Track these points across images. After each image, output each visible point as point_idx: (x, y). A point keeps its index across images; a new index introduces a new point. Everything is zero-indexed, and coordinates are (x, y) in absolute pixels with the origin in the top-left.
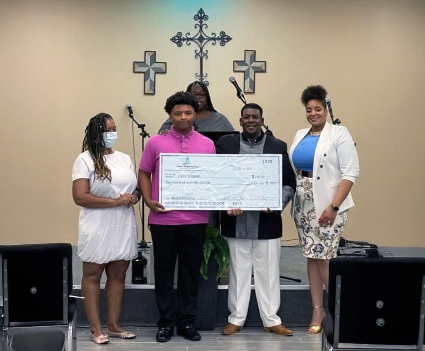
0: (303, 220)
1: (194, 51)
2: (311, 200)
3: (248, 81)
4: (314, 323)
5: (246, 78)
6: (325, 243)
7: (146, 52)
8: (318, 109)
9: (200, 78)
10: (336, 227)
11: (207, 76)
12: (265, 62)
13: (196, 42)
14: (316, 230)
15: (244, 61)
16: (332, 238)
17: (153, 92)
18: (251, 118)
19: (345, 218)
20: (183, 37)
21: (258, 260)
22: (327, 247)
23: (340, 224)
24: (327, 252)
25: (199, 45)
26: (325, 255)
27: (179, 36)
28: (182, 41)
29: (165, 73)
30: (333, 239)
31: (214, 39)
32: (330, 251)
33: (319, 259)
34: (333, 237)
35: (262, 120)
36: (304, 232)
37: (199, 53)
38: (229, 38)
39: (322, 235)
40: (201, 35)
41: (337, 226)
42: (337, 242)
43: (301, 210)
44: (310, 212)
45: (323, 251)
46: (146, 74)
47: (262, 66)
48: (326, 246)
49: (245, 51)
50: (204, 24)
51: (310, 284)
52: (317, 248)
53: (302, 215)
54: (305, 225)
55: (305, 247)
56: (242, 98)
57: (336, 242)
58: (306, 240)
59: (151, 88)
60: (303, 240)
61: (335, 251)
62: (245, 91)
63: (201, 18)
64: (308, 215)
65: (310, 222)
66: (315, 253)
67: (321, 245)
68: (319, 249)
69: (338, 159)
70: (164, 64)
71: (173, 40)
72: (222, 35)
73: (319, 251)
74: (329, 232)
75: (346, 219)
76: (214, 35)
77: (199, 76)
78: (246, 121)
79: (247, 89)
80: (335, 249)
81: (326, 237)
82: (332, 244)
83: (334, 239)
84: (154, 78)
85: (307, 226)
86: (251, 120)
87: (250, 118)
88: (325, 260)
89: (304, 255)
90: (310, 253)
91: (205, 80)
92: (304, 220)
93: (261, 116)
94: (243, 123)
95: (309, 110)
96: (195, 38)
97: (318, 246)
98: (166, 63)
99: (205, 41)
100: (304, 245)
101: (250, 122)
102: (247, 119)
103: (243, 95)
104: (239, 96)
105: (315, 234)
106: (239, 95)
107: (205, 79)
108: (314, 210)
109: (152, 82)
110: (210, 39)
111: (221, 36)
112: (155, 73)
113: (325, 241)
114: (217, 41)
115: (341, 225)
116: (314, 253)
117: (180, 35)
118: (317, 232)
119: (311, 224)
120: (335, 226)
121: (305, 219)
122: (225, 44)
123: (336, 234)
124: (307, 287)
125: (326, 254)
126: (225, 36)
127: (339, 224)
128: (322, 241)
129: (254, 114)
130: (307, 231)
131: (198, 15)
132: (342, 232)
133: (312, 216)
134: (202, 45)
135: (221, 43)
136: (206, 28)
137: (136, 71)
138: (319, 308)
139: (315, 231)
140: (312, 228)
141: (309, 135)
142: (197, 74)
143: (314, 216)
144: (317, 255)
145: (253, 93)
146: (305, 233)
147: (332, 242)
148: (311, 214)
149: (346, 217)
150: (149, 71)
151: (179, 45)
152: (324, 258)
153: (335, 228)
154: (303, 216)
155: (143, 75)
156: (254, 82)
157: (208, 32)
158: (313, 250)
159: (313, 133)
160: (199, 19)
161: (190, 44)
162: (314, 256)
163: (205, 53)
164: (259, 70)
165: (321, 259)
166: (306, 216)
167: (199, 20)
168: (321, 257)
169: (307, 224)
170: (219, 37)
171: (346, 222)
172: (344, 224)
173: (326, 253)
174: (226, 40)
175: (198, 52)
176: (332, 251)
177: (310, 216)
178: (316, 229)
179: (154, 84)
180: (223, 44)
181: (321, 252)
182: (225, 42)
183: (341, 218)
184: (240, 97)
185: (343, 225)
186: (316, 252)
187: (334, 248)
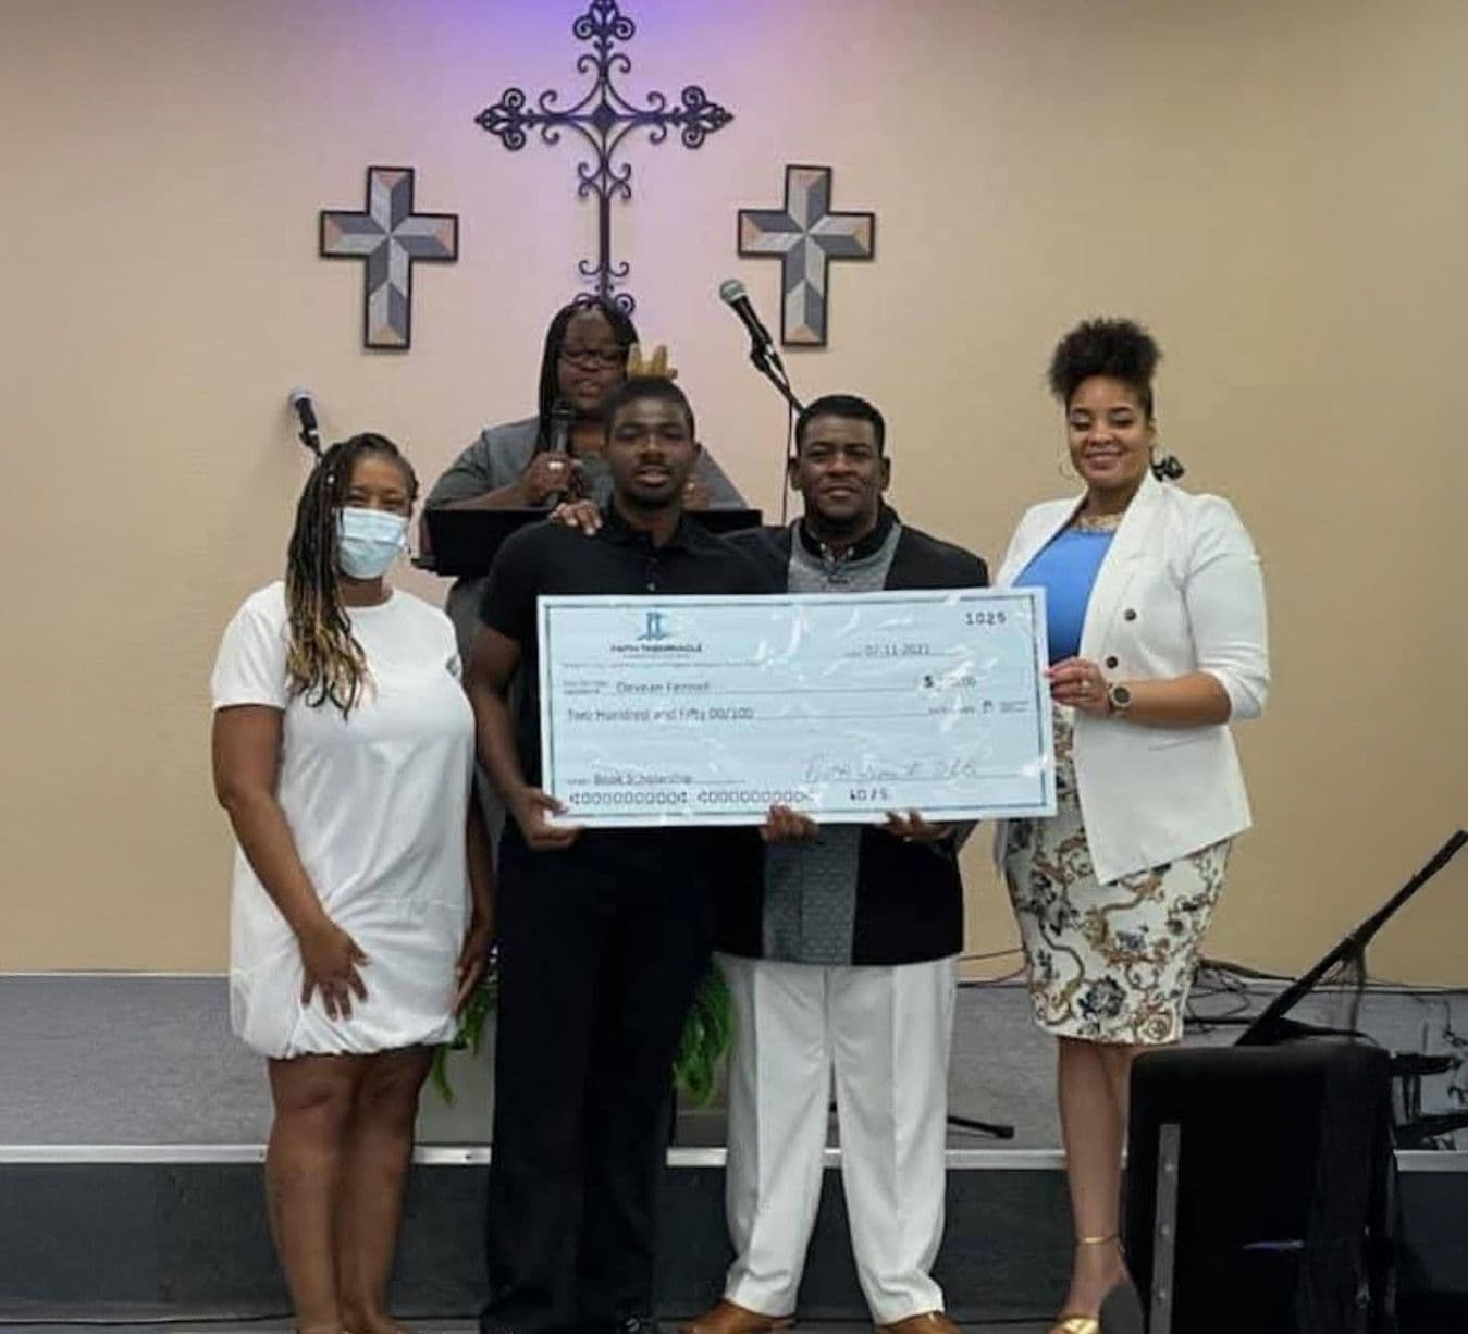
0: (1038, 881)
1: (576, 165)
2: (1070, 797)
3: (797, 294)
4: (1076, 1306)
5: (789, 281)
6: (1131, 975)
7: (371, 170)
8: (1123, 416)
9: (598, 283)
10: (1177, 911)
11: (625, 273)
12: (872, 216)
13: (582, 130)
14: (1092, 923)
15: (785, 212)
16: (1157, 953)
17: (401, 341)
18: (841, 456)
19: (1216, 872)
20: (530, 111)
21: (852, 1045)
22: (1136, 992)
23: (1194, 899)
24: (1136, 1012)
25: (595, 144)
26: (1128, 1025)
27: (511, 106)
28: (524, 127)
29: (452, 259)
30: (1161, 960)
31: (657, 118)
32: (1153, 1009)
33: (1105, 1041)
34: (1164, 951)
35: (884, 466)
36: (1042, 927)
37: (595, 177)
38: (719, 113)
39: (1118, 944)
40: (604, 101)
41: (1180, 906)
42: (1181, 972)
43: (1032, 840)
44: (1067, 846)
45: (1122, 1009)
46: (373, 261)
47: (859, 231)
48: (1135, 987)
49: (789, 168)
50: (616, 56)
51: (1067, 1147)
52: (1096, 998)
53: (1034, 859)
54: (1049, 902)
55: (1047, 991)
56: (773, 367)
57: (1177, 969)
58: (1054, 961)
59: (392, 322)
60: (1037, 961)
61: (1174, 1011)
62: (788, 337)
63: (603, 31)
64: (1060, 859)
65: (1069, 888)
66: (1090, 1015)
67: (1114, 984)
68: (1107, 997)
69: (1190, 630)
70: (449, 222)
71: (487, 120)
72: (692, 102)
73: (1106, 1008)
74: (1146, 929)
75: (1220, 875)
76: (658, 103)
77: (594, 273)
78: (819, 468)
79: (797, 326)
80: (1174, 1001)
81: (1135, 954)
82: (1161, 980)
83: (1169, 958)
84: (405, 282)
85: (1056, 906)
86: (840, 464)
87: (836, 460)
88: (1130, 1045)
89: (1041, 1023)
90: (1070, 1014)
91: (617, 291)
92: (1044, 878)
93: (881, 450)
94: (803, 477)
95: (1083, 419)
96: (579, 113)
97: (1100, 986)
98: (455, 218)
99: (621, 126)
100: (1044, 981)
101: (834, 475)
102: (819, 461)
103: (775, 358)
104: (760, 361)
105: (1089, 937)
106: (759, 355)
107: (619, 284)
108: (1084, 840)
109: (400, 295)
110: (641, 118)
111: (688, 105)
112: (412, 260)
113: (1129, 967)
114: (670, 126)
115: (1195, 903)
116: (1085, 1016)
117: (514, 98)
118: (1095, 930)
119: (1070, 898)
120: (1172, 907)
121: (1049, 877)
122: (703, 140)
123: (1174, 941)
124: (1055, 1158)
125: (1132, 1022)
126: (706, 104)
127: (1189, 899)
128: (1119, 969)
129: (852, 440)
130: (1056, 924)
131: (590, 16)
132: (1204, 928)
133: (1077, 863)
134: (609, 142)
135: (687, 135)
136: (625, 70)
137: (328, 249)
138: (1100, 1243)
139: (1088, 924)
140: (1075, 913)
141: (1075, 528)
142: (585, 266)
143: (1084, 866)
144: (1097, 1026)
145: (821, 344)
146: (1051, 934)
147: (1159, 971)
148: (1070, 854)
149: (1220, 867)
150: (384, 249)
151: (513, 141)
152: (1127, 1036)
153: (1170, 913)
154: (1040, 865)
155: (359, 266)
156: (825, 301)
157: (631, 91)
158: (1081, 1002)
159: (1092, 522)
160: (594, 32)
161: (557, 137)
162: (1085, 1031)
163: (622, 176)
164: (850, 251)
165: (1115, 1039)
166: (1055, 864)
167: (596, 38)
168: (1113, 1032)
169: (1054, 896)
170: (677, 110)
171: (1218, 887)
172: (1212, 898)
173: (1134, 1016)
174: (706, 124)
175: (588, 174)
176: (1162, 1009)
177: (1069, 863)
178: (1092, 918)
179: (404, 304)
180: (693, 141)
181: (1113, 1013)
182: (705, 131)
183: (1197, 871)
184: (763, 366)
185: (1208, 902)
186: (1092, 1010)
187: (1167, 995)
